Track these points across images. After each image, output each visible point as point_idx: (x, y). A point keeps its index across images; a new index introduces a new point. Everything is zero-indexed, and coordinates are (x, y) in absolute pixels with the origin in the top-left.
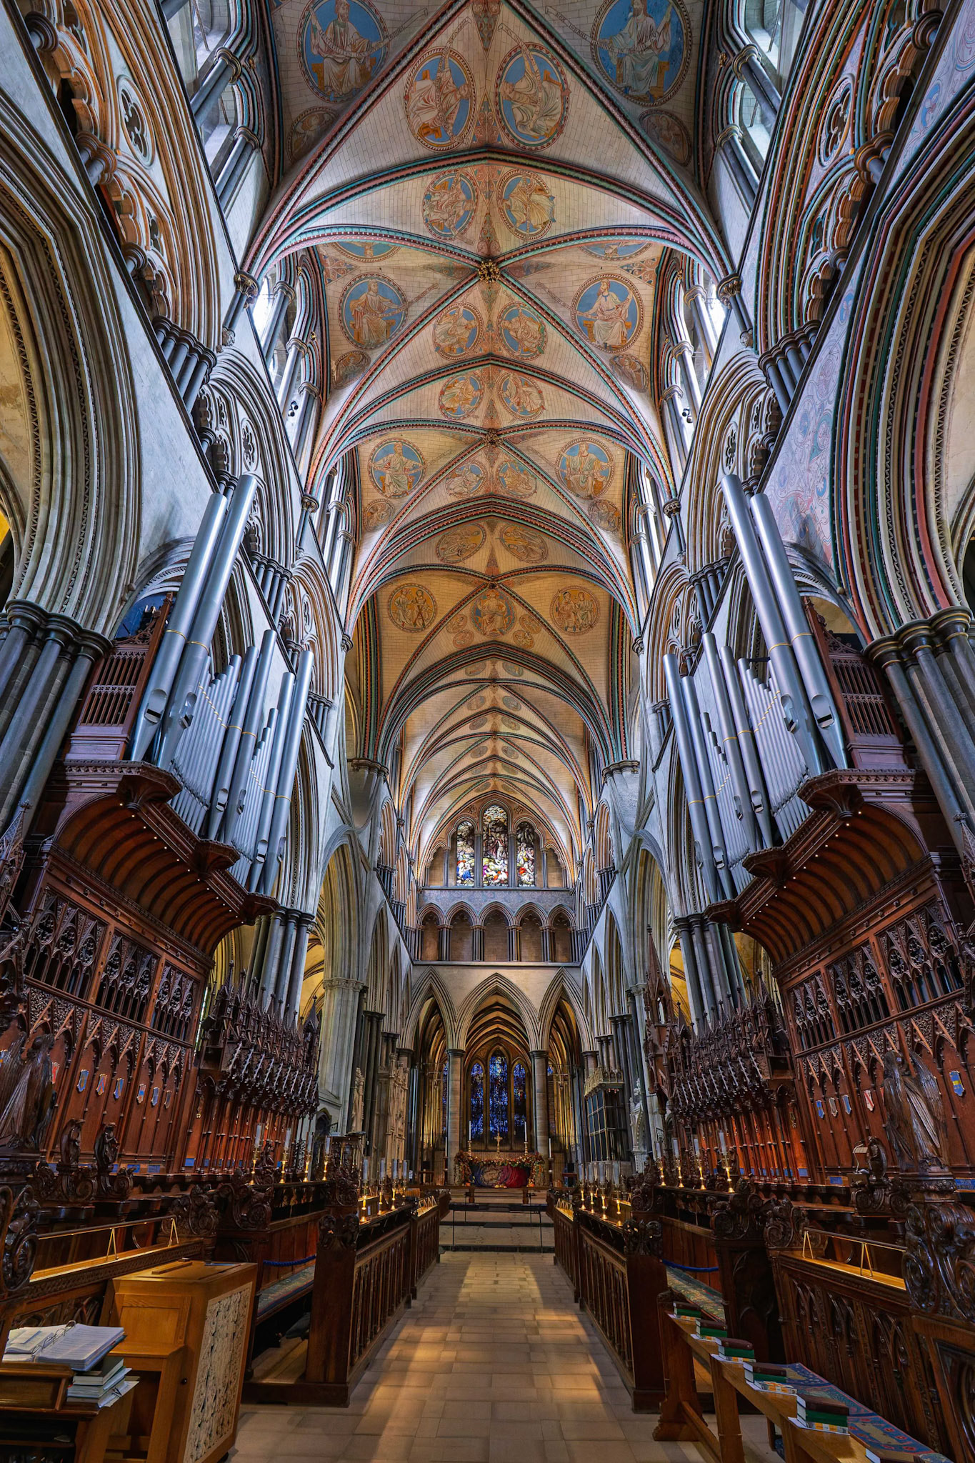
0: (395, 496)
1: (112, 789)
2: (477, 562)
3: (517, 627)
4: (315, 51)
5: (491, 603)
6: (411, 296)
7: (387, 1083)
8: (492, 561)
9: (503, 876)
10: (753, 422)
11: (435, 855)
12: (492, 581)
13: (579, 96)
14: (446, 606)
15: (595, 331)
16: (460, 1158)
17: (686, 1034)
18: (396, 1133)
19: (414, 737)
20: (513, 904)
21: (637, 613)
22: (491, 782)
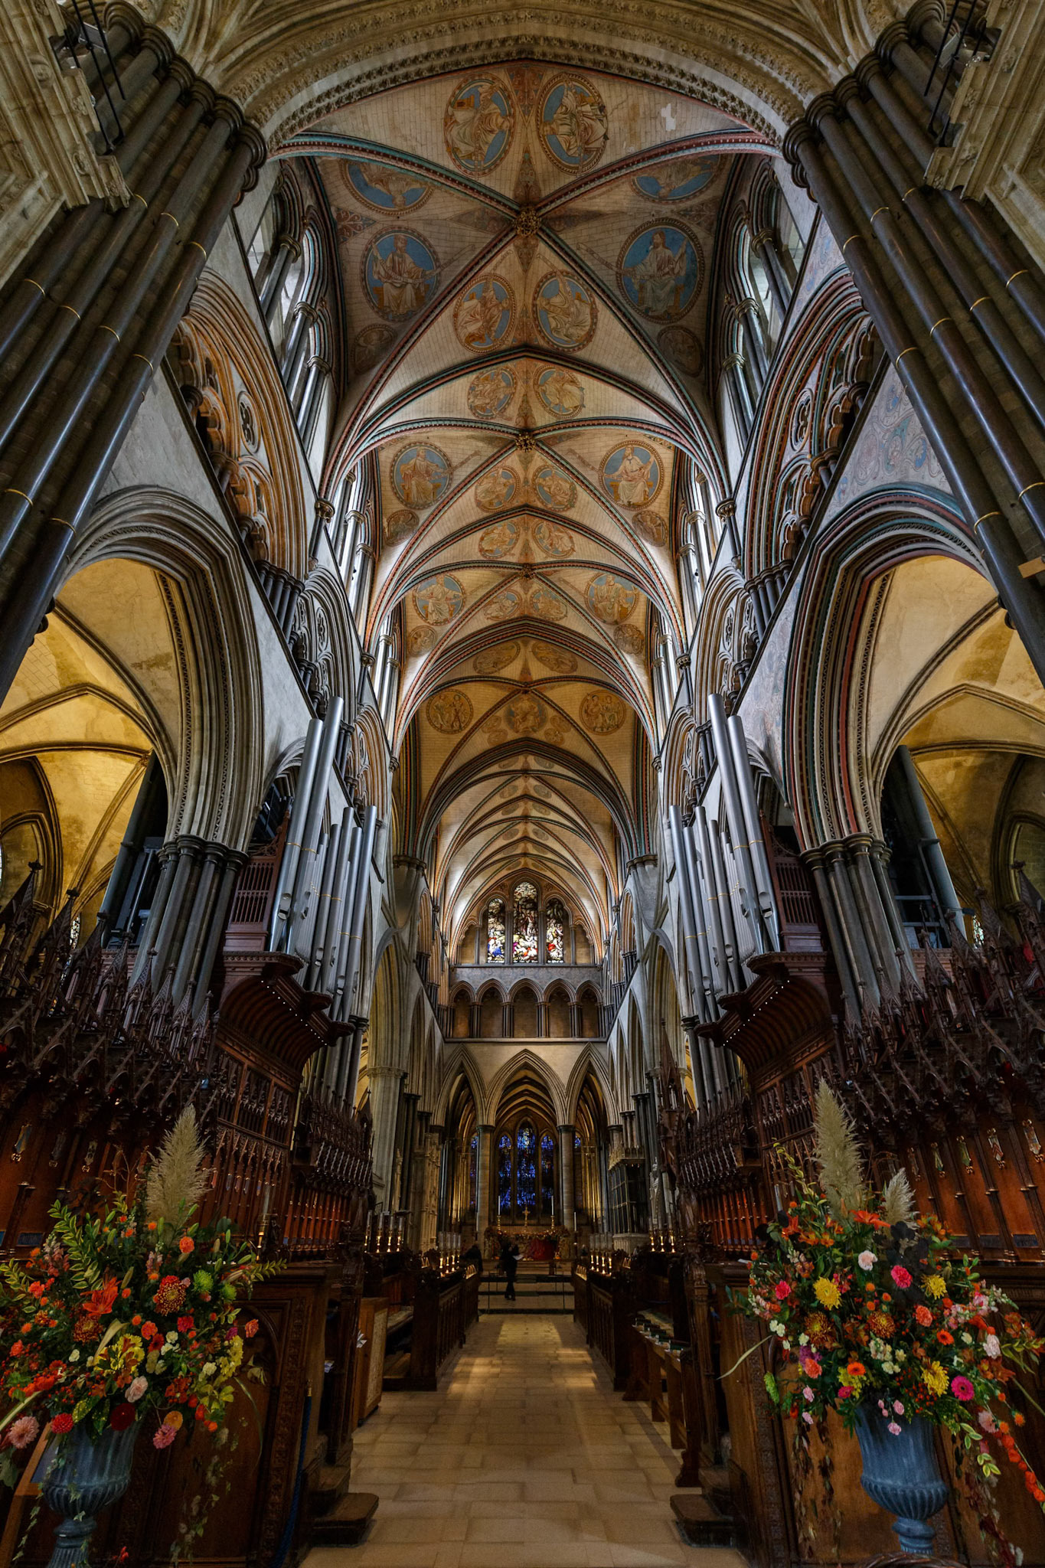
0: (437, 623)
1: (257, 973)
2: (512, 671)
3: (548, 726)
4: (376, 277)
5: (524, 704)
6: (455, 461)
7: (422, 1162)
8: (526, 670)
9: (533, 952)
10: (745, 614)
11: (467, 933)
12: (525, 687)
13: (606, 317)
14: (481, 709)
15: (620, 491)
16: (489, 1233)
17: (691, 1119)
18: (430, 1209)
19: (449, 825)
20: (542, 980)
21: (657, 733)
22: (522, 860)
